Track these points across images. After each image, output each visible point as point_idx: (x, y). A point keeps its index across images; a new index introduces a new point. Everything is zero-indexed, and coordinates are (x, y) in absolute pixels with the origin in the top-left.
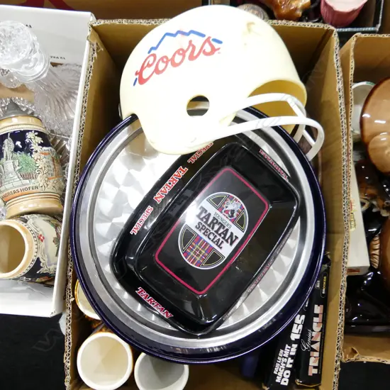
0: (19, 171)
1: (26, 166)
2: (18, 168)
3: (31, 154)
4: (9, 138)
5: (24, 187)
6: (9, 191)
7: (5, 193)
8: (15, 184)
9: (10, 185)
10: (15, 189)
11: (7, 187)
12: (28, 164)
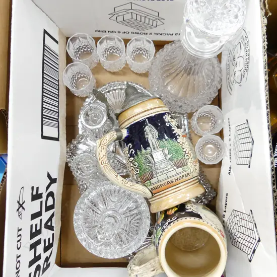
0: (171, 159)
1: (176, 153)
2: (169, 156)
3: (176, 139)
4: (149, 124)
5: (178, 176)
6: (163, 183)
7: (156, 185)
8: (169, 175)
9: (164, 176)
10: (169, 180)
11: (160, 178)
12: (177, 151)
